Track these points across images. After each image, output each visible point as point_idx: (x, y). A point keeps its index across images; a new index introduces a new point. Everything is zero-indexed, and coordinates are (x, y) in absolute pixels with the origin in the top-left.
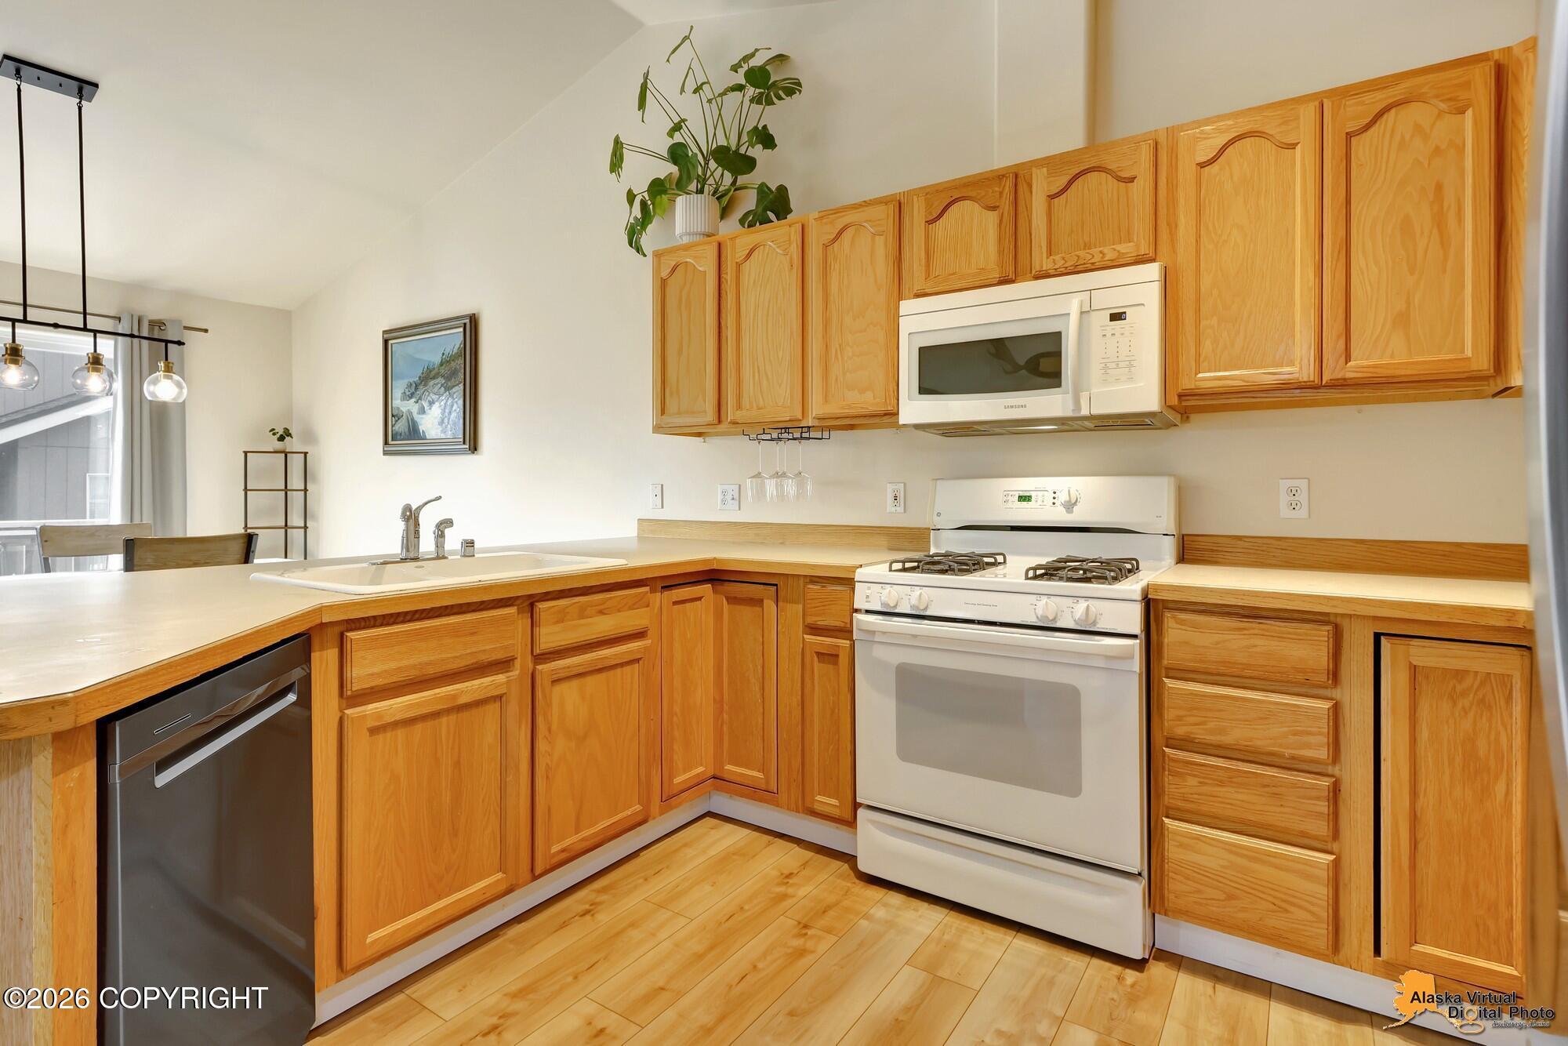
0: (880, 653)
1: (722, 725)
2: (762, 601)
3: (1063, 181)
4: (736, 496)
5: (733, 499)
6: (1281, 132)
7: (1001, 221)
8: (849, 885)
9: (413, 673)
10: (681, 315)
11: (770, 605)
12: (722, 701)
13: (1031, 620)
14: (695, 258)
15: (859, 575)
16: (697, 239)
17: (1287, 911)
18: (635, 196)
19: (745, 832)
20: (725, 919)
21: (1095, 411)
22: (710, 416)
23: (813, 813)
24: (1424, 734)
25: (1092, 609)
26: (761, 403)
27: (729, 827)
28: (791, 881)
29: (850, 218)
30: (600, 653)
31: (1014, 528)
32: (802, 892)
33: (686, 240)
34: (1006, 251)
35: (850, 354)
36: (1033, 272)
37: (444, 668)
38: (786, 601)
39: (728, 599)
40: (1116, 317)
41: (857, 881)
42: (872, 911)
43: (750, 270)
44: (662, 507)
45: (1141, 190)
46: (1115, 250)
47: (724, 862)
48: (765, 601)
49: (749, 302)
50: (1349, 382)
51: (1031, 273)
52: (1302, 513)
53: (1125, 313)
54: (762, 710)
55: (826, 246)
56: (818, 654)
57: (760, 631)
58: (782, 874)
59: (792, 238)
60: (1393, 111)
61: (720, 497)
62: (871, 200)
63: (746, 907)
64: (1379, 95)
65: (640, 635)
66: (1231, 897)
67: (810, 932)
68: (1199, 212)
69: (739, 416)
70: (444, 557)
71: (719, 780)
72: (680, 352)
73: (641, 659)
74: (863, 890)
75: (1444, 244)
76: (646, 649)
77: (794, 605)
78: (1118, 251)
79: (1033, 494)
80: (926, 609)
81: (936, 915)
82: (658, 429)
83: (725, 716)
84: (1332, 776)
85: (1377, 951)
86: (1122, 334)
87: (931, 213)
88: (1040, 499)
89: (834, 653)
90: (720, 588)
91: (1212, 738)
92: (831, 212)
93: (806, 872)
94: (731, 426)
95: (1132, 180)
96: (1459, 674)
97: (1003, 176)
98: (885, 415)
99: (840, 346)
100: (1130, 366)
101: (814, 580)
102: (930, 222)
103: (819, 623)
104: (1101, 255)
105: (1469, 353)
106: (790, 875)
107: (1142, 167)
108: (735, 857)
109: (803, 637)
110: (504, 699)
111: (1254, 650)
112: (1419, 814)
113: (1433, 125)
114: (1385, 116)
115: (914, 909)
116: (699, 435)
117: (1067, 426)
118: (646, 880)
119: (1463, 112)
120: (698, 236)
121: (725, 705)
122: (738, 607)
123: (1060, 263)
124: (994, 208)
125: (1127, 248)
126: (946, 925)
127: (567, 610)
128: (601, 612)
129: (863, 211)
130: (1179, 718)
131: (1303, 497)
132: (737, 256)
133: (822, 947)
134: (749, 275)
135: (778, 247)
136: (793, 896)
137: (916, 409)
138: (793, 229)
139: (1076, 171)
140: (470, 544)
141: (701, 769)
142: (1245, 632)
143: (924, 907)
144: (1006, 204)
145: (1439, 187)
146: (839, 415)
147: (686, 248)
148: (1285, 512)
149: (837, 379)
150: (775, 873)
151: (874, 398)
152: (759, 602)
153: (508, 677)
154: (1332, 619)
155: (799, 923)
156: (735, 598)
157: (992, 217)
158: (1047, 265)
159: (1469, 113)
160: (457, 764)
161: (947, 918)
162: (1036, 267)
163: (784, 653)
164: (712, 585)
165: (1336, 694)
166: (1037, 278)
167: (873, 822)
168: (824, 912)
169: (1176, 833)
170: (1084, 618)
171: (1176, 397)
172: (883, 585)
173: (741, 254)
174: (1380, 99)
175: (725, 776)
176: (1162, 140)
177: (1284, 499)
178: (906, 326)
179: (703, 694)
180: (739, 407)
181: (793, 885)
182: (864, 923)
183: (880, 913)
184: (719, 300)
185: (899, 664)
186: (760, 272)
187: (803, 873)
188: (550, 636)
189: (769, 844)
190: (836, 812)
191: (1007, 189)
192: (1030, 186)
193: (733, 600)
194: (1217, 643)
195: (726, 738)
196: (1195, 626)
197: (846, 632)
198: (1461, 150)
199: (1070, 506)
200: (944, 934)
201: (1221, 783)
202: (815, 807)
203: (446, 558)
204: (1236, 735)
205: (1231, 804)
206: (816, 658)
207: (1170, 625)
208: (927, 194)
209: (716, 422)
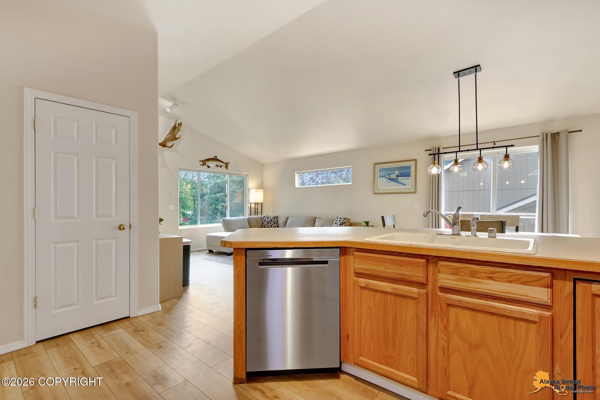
9: (375, 273)
30: (488, 302)
37: (387, 276)
110: (417, 300)
127: (460, 270)
128: (490, 278)
153: (419, 291)
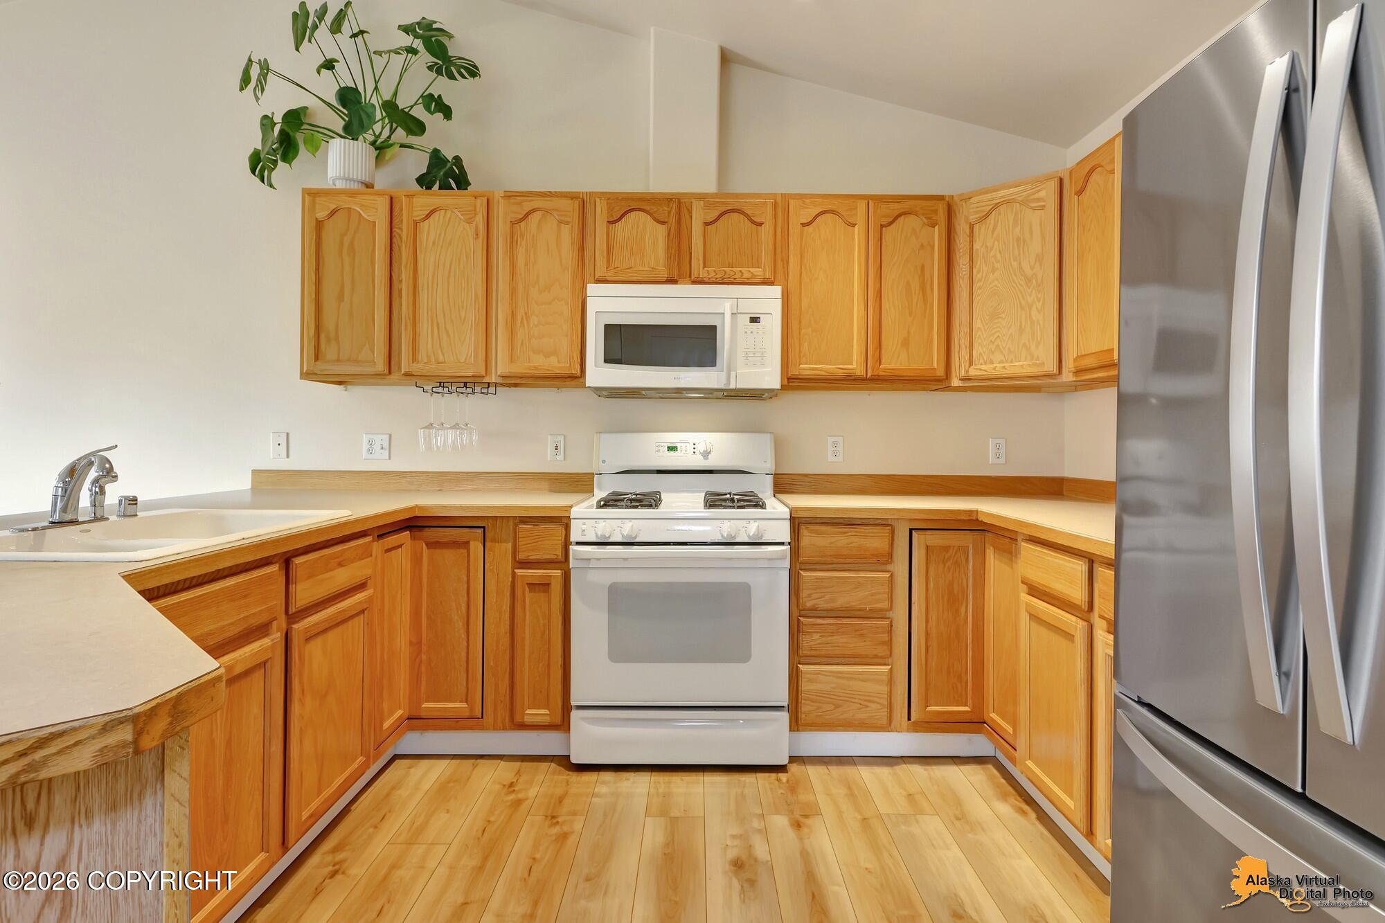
0: (593, 576)
1: (420, 666)
2: (468, 543)
3: (715, 214)
4: (386, 445)
5: (382, 448)
6: (848, 215)
7: (669, 234)
8: (565, 777)
10: (342, 259)
11: (476, 547)
12: (419, 643)
13: (718, 539)
14: (362, 206)
15: (574, 512)
16: (356, 186)
17: (867, 706)
18: (275, 124)
19: (443, 764)
20: (480, 832)
21: (740, 386)
22: (381, 367)
23: (523, 726)
24: (931, 585)
25: (760, 527)
26: (441, 358)
27: (425, 763)
28: (516, 789)
29: (538, 203)
30: (337, 606)
31: (659, 472)
32: (532, 792)
33: (340, 185)
34: (672, 258)
35: (536, 323)
36: (692, 278)
38: (494, 540)
39: (427, 545)
40: (754, 320)
41: (570, 773)
42: (597, 790)
43: (430, 231)
44: (288, 457)
45: (766, 232)
46: (749, 271)
47: (443, 793)
48: (472, 543)
49: (427, 260)
50: (881, 378)
51: (690, 277)
52: (840, 458)
53: (759, 318)
54: (465, 643)
55: (513, 223)
56: (529, 585)
57: (465, 572)
58: (504, 786)
59: (478, 210)
60: (903, 217)
61: (365, 447)
62: (556, 192)
63: (492, 819)
64: (896, 206)
65: (362, 586)
66: (837, 706)
67: (560, 820)
68: (802, 257)
69: (415, 368)
70: (103, 519)
71: (416, 721)
72: (341, 297)
73: (366, 609)
74: (579, 777)
75: (925, 300)
76: (370, 599)
77: (503, 544)
78: (752, 273)
79: (678, 445)
80: (635, 537)
81: (644, 779)
82: (306, 375)
83: (424, 657)
84: (889, 618)
85: (909, 719)
86: (758, 333)
87: (612, 216)
88: (684, 449)
89: (547, 582)
90: (418, 534)
91: (829, 605)
92: (518, 194)
93: (523, 778)
94: (404, 377)
95: (760, 224)
96: (946, 548)
97: (671, 199)
98: (569, 377)
99: (526, 314)
100: (762, 356)
101: (524, 520)
102: (610, 223)
103: (530, 557)
104: (740, 274)
105: (935, 365)
106: (512, 785)
107: (767, 216)
108: (451, 784)
109: (514, 574)
110: (268, 665)
111: (852, 545)
112: (929, 632)
113: (920, 231)
114: (899, 219)
115: (626, 779)
116: (340, 383)
117: (710, 394)
118: (376, 827)
119: (934, 227)
120: (356, 183)
121: (423, 646)
122: (438, 551)
123: (712, 275)
124: (663, 223)
125: (758, 272)
126: (655, 782)
127: (316, 564)
128: (340, 565)
129: (551, 200)
130: (809, 596)
131: (840, 448)
132: (415, 214)
133: (578, 826)
134: (428, 233)
135: (462, 215)
136: (527, 799)
137: (600, 374)
138: (478, 201)
139: (724, 209)
140: (133, 501)
141: (400, 712)
142: (847, 535)
143: (632, 776)
144: (673, 220)
145: (923, 267)
146: (523, 375)
147: (351, 194)
148: (831, 458)
149: (522, 344)
150: (497, 787)
151: (559, 362)
152: (466, 544)
153: (272, 640)
154: (890, 522)
155: (546, 816)
156: (437, 543)
157: (661, 230)
158: (703, 274)
159: (937, 227)
160: (229, 743)
161: (652, 778)
162: (695, 275)
163: (491, 587)
164: (410, 531)
165: (890, 567)
166: (694, 282)
167: (585, 719)
168: (560, 802)
169: (807, 673)
170: (757, 533)
171: (786, 380)
172: (597, 520)
173: (419, 213)
174: (896, 208)
175: (422, 714)
176: (779, 200)
177: (830, 449)
178: (592, 307)
179: (402, 640)
180: (415, 360)
181: (520, 791)
182: (595, 800)
183: (603, 789)
184: (391, 253)
185: (612, 584)
186: (440, 234)
187: (522, 779)
188: (304, 593)
189: (475, 766)
190: (547, 720)
191: (674, 211)
192: (690, 212)
193: (432, 545)
194: (832, 543)
195: (424, 679)
196: (819, 533)
197: (563, 562)
198: (933, 247)
199: (706, 454)
200: (658, 789)
201: (833, 634)
202: (525, 720)
203: (107, 519)
204: (841, 601)
205: (838, 646)
206: (527, 589)
207: (804, 534)
208: (609, 199)
209: (386, 372)
